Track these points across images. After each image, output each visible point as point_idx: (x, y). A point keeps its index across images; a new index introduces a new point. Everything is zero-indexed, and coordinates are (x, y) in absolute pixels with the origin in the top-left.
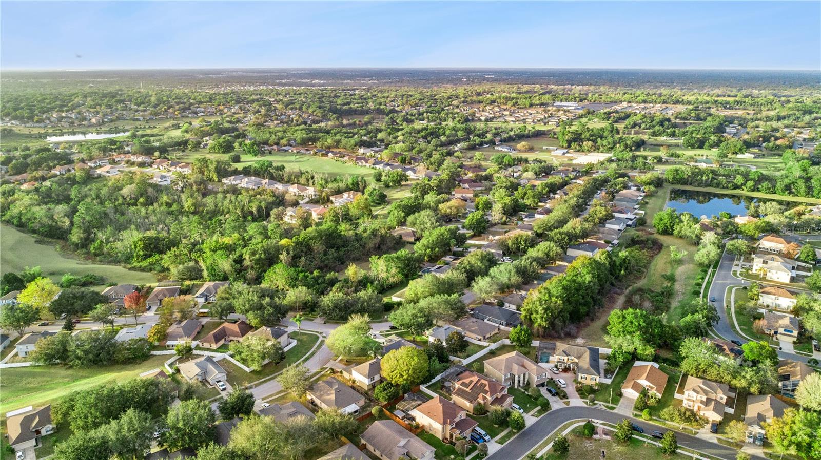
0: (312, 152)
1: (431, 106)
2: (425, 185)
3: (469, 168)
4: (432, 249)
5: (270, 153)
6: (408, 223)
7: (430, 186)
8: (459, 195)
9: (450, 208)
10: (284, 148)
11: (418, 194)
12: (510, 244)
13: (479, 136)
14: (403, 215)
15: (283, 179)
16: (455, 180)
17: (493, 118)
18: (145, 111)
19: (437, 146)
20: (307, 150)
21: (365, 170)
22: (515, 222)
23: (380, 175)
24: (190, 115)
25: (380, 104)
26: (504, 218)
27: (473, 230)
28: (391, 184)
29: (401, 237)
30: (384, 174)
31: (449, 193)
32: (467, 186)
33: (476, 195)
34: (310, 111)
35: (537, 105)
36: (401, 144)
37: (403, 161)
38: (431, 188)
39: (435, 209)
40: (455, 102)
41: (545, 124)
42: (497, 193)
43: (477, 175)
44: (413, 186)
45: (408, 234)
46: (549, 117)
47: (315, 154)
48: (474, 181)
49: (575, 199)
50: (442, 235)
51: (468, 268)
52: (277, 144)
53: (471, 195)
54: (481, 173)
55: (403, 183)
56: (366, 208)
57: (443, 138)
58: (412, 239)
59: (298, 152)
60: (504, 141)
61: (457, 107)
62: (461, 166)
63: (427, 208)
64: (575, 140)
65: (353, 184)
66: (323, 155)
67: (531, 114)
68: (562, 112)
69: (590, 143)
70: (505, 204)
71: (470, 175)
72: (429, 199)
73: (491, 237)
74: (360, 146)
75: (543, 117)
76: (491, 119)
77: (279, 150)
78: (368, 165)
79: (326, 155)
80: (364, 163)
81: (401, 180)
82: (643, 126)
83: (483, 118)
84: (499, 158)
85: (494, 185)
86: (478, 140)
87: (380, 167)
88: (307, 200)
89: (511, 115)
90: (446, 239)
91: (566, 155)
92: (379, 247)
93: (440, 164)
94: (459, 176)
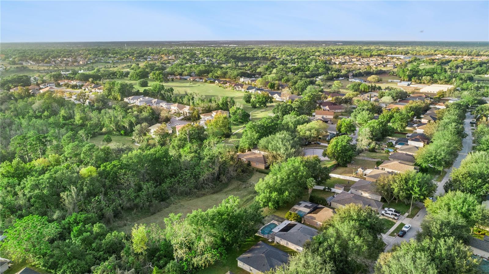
0: (204, 80)
1: (300, 56)
2: (286, 106)
3: (329, 93)
4: (280, 191)
5: (173, 80)
6: (260, 146)
7: (291, 106)
8: (320, 117)
9: (310, 130)
10: (184, 77)
11: (279, 114)
12: (396, 190)
13: (336, 71)
14: (256, 136)
15: (171, 100)
16: (315, 102)
17: (345, 62)
18: (115, 57)
19: (302, 77)
20: (201, 79)
21: (239, 94)
22: (386, 149)
23: (249, 97)
24: (142, 60)
25: (266, 54)
26: (373, 145)
27: (337, 159)
28: (257, 105)
29: (249, 164)
30: (253, 96)
31: (310, 114)
32: (327, 108)
33: (336, 117)
34: (218, 57)
35: (376, 55)
36: (274, 75)
37: (272, 86)
38: (292, 109)
39: (293, 132)
40: (317, 54)
41: (384, 66)
42: (359, 116)
43: (337, 99)
44: (276, 107)
45: (258, 160)
46: (386, 62)
47: (206, 81)
48: (334, 104)
49: (454, 124)
50: (296, 170)
51: (336, 250)
52: (181, 74)
53: (332, 117)
54: (340, 97)
55: (268, 104)
56: (225, 126)
57: (307, 73)
58: (262, 167)
59: (193, 80)
60: (355, 76)
61: (319, 56)
62: (322, 91)
63: (283, 129)
64: (414, 75)
65: (223, 104)
66: (211, 82)
67: (372, 61)
68: (396, 59)
69: (429, 78)
70: (373, 127)
71: (330, 99)
72: (289, 119)
73: (360, 170)
74: (241, 77)
75: (382, 62)
76: (344, 63)
77: (181, 79)
78: (243, 90)
79: (213, 82)
80: (240, 88)
81: (267, 101)
82: (465, 67)
83: (337, 63)
84: (355, 85)
85: (354, 108)
86: (335, 74)
87: (252, 91)
88: (182, 117)
89: (358, 61)
90: (302, 176)
91: (411, 85)
92: (218, 177)
93: (303, 89)
94: (320, 99)
